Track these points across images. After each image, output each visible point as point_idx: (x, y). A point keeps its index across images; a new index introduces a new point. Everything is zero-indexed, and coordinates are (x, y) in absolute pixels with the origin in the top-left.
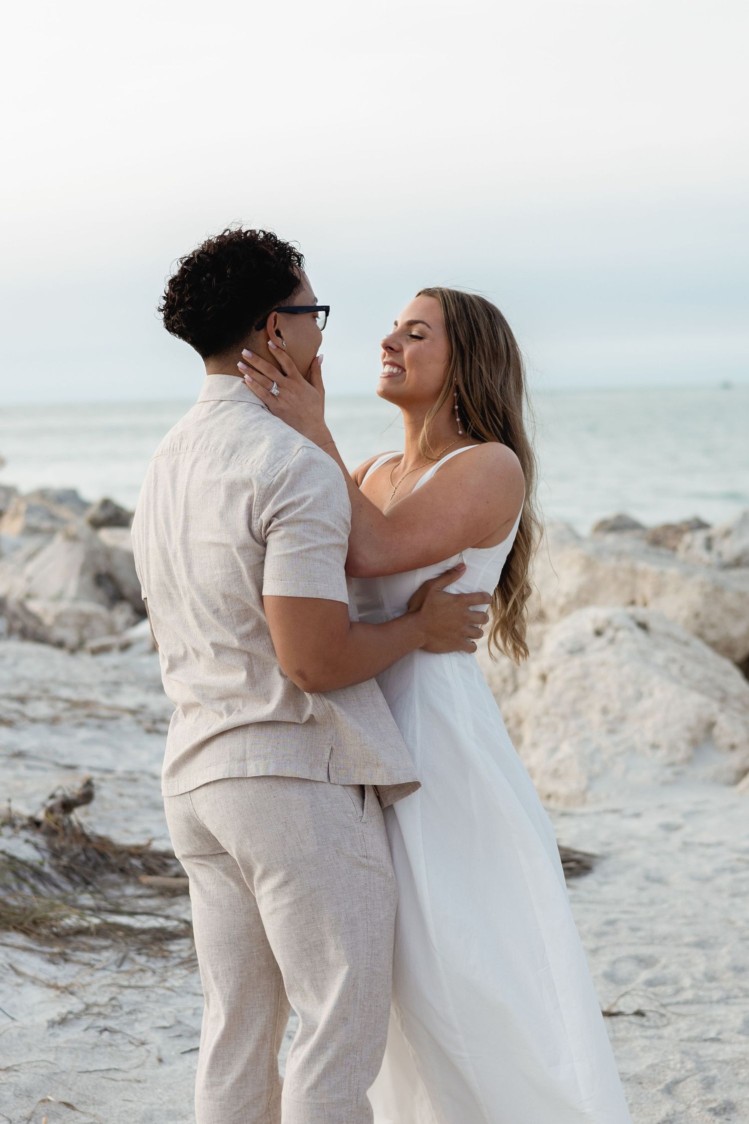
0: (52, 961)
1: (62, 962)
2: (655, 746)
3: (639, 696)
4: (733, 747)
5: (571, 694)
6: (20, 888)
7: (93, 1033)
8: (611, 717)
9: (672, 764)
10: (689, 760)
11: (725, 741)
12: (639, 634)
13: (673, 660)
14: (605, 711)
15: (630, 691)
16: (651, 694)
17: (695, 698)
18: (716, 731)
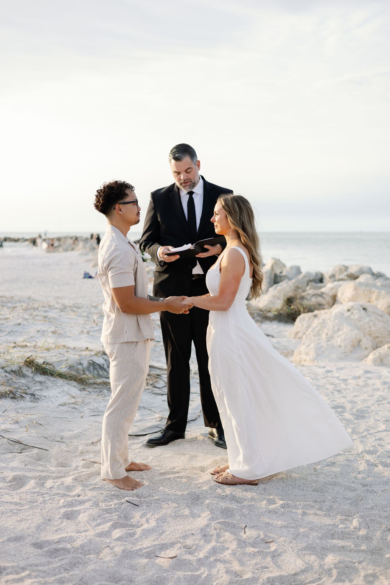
0: (80, 390)
1: (83, 391)
2: (340, 347)
3: (339, 330)
4: (366, 348)
5: (318, 329)
6: (94, 370)
7: (70, 409)
8: (328, 336)
9: (345, 353)
10: (351, 352)
11: (364, 346)
12: (363, 311)
13: (372, 321)
14: (327, 334)
15: (336, 328)
16: (343, 330)
17: (356, 332)
18: (361, 343)
